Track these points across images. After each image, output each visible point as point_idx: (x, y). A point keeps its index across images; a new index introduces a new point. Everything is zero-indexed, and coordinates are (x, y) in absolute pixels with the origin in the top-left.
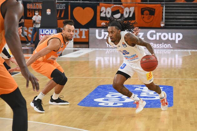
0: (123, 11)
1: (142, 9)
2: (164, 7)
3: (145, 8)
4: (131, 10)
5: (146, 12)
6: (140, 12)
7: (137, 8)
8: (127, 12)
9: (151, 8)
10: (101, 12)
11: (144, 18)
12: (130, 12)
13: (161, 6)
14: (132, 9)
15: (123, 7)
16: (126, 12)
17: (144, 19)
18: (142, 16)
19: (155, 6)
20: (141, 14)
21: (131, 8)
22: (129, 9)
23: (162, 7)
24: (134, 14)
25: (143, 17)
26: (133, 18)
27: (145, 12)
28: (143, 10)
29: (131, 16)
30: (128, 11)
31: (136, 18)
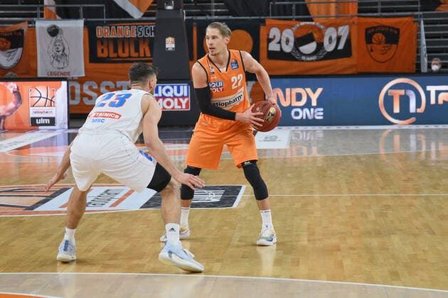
0: (322, 37)
1: (367, 30)
2: (422, 22)
3: (374, 28)
4: (342, 34)
5: (379, 36)
6: (363, 36)
7: (355, 28)
8: (333, 39)
9: (389, 27)
10: (269, 40)
11: (372, 51)
12: (339, 39)
13: (414, 21)
14: (344, 31)
15: (322, 27)
16: (330, 39)
17: (372, 53)
18: (369, 46)
19: (400, 22)
20: (365, 42)
21: (340, 29)
22: (337, 31)
24: (348, 42)
25: (370, 49)
26: (347, 52)
27: (375, 36)
28: (370, 32)
29: (341, 47)
30: (334, 37)
31: (354, 52)
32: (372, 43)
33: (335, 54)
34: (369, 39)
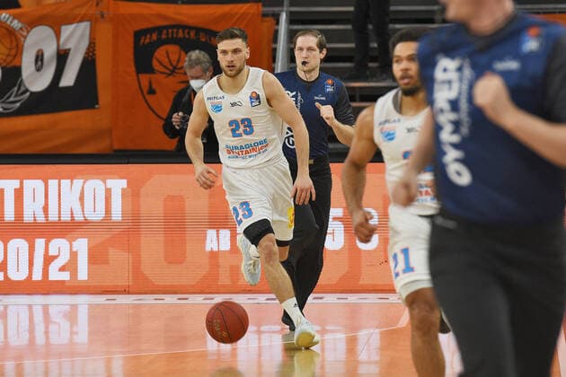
0: (18, 50)
1: (138, 35)
2: (284, 17)
3: (159, 29)
4: (71, 45)
5: (171, 55)
6: (128, 53)
7: (106, 31)
8: (46, 56)
9: (198, 30)
11: (152, 92)
12: (62, 57)
13: (264, 15)
14: (76, 37)
15: (16, 24)
16: (39, 58)
18: (144, 78)
19: (224, 17)
20: (133, 69)
21: (67, 30)
22: (58, 35)
23: (271, 20)
24: (88, 66)
25: (145, 84)
26: (84, 94)
27: (160, 53)
28: (146, 40)
29: (68, 80)
30: (50, 51)
31: (104, 96)
32: (150, 70)
33: (53, 99)
34: (143, 61)
